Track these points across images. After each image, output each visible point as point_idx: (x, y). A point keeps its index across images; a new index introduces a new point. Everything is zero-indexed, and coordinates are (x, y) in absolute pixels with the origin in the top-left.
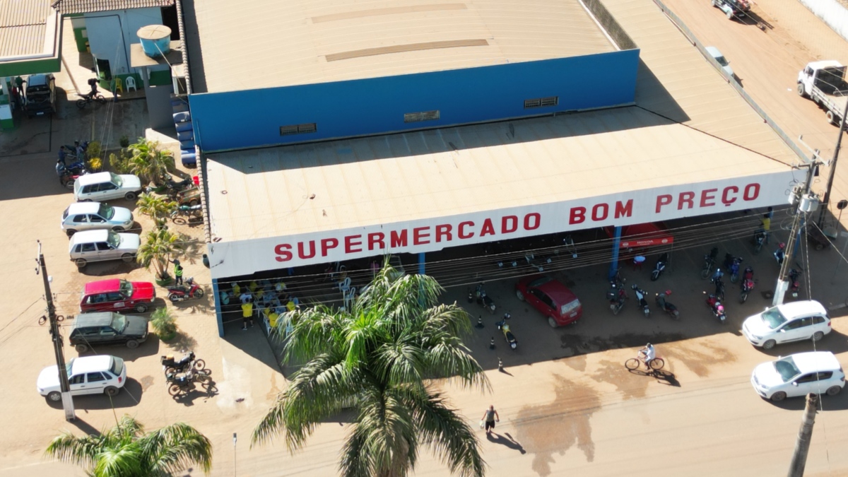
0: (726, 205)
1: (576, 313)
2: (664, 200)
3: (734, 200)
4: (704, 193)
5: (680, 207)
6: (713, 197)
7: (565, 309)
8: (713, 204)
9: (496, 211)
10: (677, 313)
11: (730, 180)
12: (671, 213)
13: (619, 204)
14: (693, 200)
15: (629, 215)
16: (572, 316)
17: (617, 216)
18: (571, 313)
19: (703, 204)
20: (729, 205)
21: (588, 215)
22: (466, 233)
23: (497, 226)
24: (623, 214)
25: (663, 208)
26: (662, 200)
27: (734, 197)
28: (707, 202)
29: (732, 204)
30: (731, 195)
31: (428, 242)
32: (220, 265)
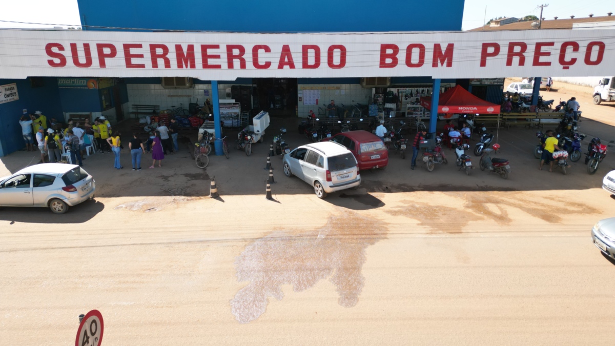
0: (564, 68)
1: (378, 156)
2: (491, 50)
3: (573, 61)
4: (538, 46)
5: (509, 63)
6: (548, 54)
7: (365, 148)
8: (548, 64)
9: (295, 36)
11: (570, 32)
13: (437, 47)
14: (525, 54)
15: (449, 65)
17: (435, 64)
20: (568, 68)
21: (402, 56)
22: (262, 62)
24: (442, 64)
25: (489, 60)
26: (488, 50)
27: (574, 57)
28: (542, 59)
30: (569, 54)
31: (219, 67)
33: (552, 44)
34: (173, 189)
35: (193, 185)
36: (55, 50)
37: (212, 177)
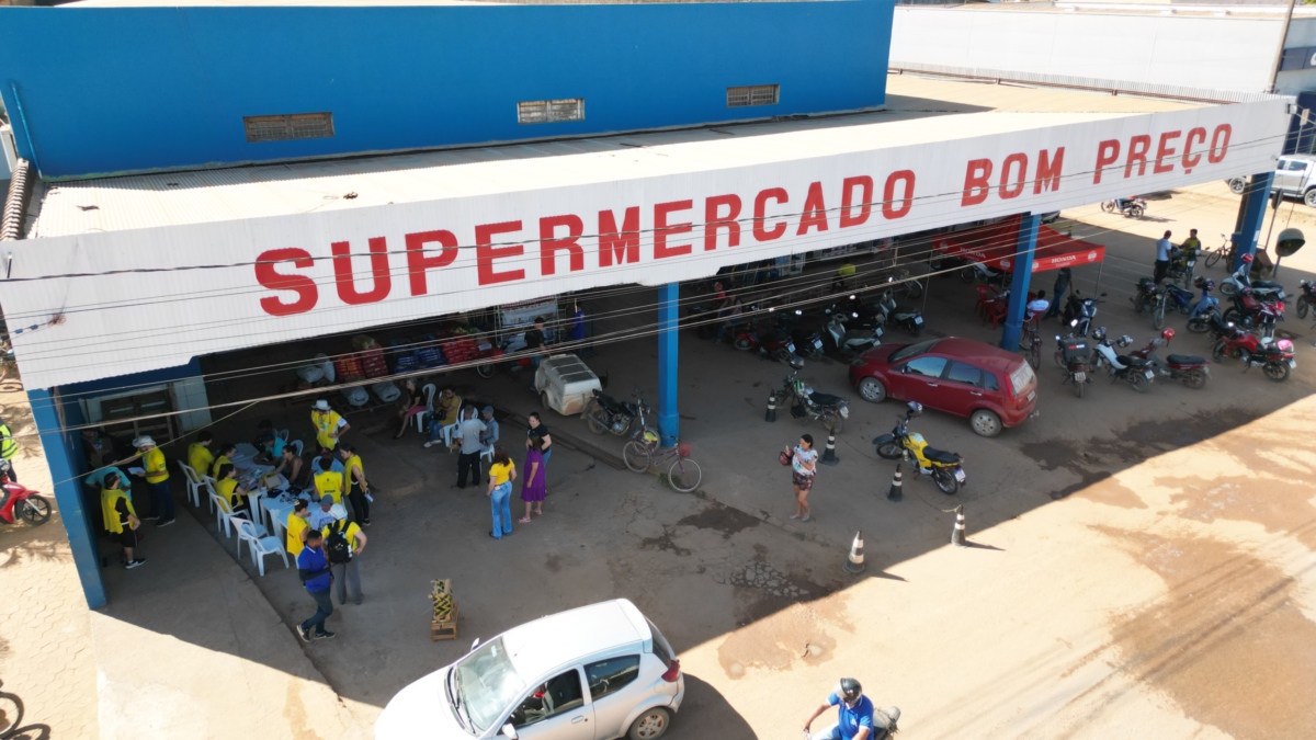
2: (1108, 153)
3: (1198, 158)
4: (1163, 139)
5: (1129, 170)
6: (1172, 151)
7: (1018, 383)
8: (1170, 168)
9: (834, 161)
11: (1200, 111)
13: (1043, 157)
14: (1148, 154)
15: (1055, 185)
17: (1038, 188)
19: (1157, 167)
21: (995, 181)
22: (769, 223)
28: (1164, 161)
30: (1195, 147)
31: (687, 250)
32: (55, 327)
33: (1179, 133)
34: (744, 573)
35: (760, 549)
36: (284, 268)
37: (760, 516)
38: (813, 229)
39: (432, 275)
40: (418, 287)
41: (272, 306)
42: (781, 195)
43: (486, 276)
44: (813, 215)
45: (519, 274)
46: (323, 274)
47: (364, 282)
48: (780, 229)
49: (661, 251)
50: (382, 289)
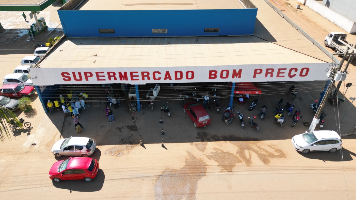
0: (290, 78)
1: (206, 122)
2: (258, 71)
3: (295, 75)
4: (279, 70)
5: (266, 76)
6: (284, 73)
7: (201, 119)
8: (283, 76)
9: (172, 68)
10: (258, 128)
11: (294, 64)
12: (261, 78)
13: (234, 71)
14: (273, 73)
15: (240, 77)
16: (205, 123)
17: (233, 77)
18: (204, 121)
19: (278, 76)
20: (292, 78)
21: (218, 75)
22: (157, 77)
23: (173, 75)
24: (236, 77)
25: (257, 75)
26: (257, 71)
27: (295, 74)
28: (281, 75)
29: (293, 77)
30: (293, 72)
31: (138, 80)
32: (36, 79)
33: (286, 69)
34: (125, 139)
35: (132, 135)
36: (66, 75)
37: (138, 129)
38: (168, 80)
39: (89, 78)
40: (87, 79)
41: (64, 79)
42: (159, 73)
43: (98, 79)
44: (168, 76)
45: (105, 80)
46: (71, 76)
47: (78, 78)
48: (160, 79)
49: (132, 79)
50: (81, 79)
